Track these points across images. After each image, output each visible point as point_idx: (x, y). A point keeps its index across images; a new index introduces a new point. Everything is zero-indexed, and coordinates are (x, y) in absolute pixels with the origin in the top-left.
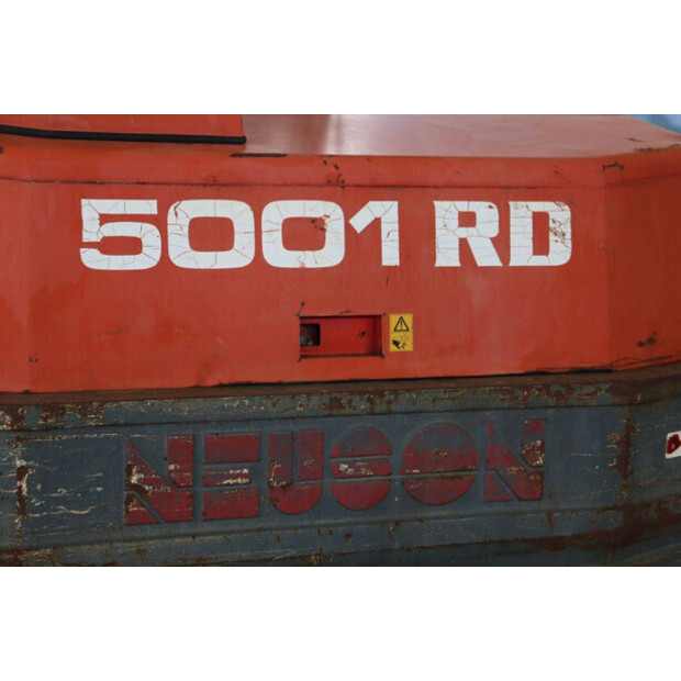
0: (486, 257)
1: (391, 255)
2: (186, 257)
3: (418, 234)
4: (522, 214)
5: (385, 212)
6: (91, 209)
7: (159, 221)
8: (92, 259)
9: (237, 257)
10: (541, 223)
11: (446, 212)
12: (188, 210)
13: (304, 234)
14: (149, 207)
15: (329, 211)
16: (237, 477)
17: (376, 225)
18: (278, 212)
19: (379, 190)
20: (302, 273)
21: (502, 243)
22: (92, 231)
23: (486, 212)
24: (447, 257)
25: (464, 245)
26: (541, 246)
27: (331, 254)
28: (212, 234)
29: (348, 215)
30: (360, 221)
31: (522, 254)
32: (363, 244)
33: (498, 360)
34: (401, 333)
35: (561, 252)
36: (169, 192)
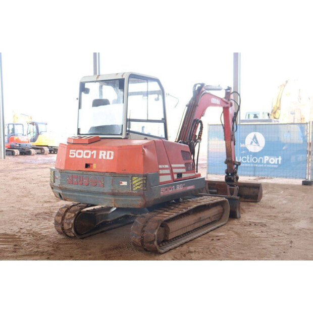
0: (104, 158)
1: (95, 157)
2: (78, 157)
3: (98, 154)
4: (109, 152)
5: (95, 152)
6: (71, 151)
7: (75, 152)
8: (70, 156)
9: (81, 157)
10: (110, 154)
11: (101, 152)
12: (78, 151)
13: (87, 154)
14: (75, 151)
15: (89, 151)
16: (76, 180)
17: (94, 153)
18: (85, 152)
19: (95, 149)
20: (86, 159)
21: (106, 156)
22: (71, 153)
23: (105, 152)
24: (100, 158)
25: (102, 156)
26: (110, 157)
27: (89, 157)
28: (80, 154)
30: (92, 153)
31: (108, 158)
32: (92, 155)
33: (103, 170)
34: (94, 166)
35: (112, 158)
36: (77, 149)
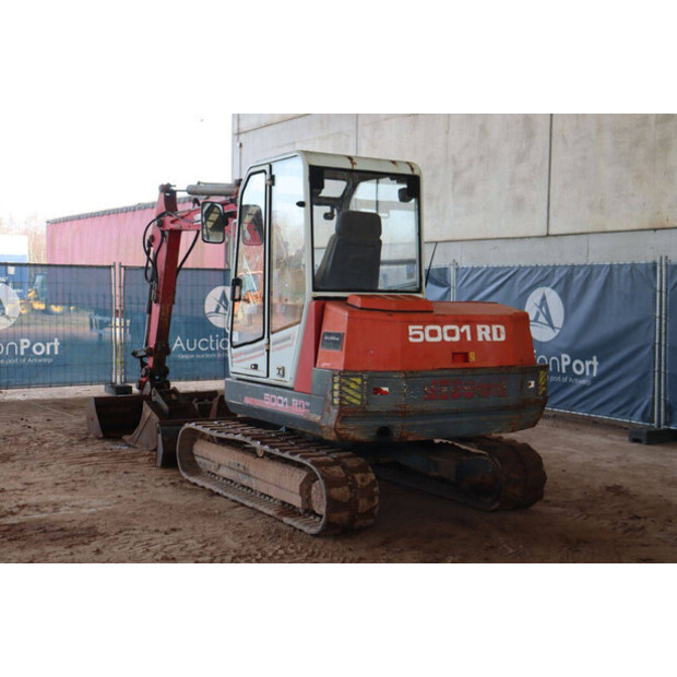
0: (488, 339)
1: (469, 338)
2: (429, 339)
3: (474, 333)
4: (495, 327)
5: (466, 328)
6: (411, 328)
7: (423, 330)
8: (411, 339)
9: (438, 339)
10: (498, 330)
11: (479, 327)
12: (429, 328)
13: (451, 333)
14: (421, 327)
15: (456, 328)
16: (445, 389)
17: (465, 331)
18: (446, 328)
19: (466, 323)
20: (451, 342)
21: (491, 335)
22: (411, 333)
23: (487, 328)
24: (480, 339)
25: (483, 336)
26: (499, 336)
27: (457, 338)
28: (433, 333)
29: (460, 328)
30: (462, 330)
31: (495, 338)
32: (463, 335)
33: (492, 363)
34: (472, 357)
35: (503, 338)
36: (425, 324)
